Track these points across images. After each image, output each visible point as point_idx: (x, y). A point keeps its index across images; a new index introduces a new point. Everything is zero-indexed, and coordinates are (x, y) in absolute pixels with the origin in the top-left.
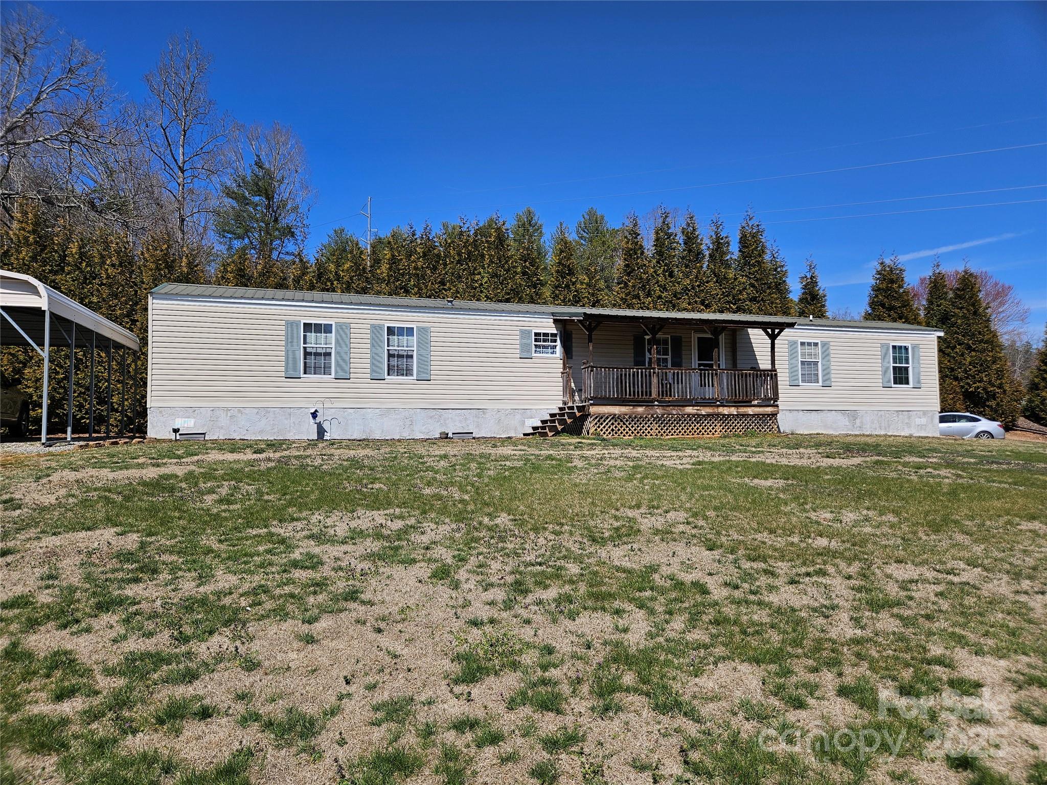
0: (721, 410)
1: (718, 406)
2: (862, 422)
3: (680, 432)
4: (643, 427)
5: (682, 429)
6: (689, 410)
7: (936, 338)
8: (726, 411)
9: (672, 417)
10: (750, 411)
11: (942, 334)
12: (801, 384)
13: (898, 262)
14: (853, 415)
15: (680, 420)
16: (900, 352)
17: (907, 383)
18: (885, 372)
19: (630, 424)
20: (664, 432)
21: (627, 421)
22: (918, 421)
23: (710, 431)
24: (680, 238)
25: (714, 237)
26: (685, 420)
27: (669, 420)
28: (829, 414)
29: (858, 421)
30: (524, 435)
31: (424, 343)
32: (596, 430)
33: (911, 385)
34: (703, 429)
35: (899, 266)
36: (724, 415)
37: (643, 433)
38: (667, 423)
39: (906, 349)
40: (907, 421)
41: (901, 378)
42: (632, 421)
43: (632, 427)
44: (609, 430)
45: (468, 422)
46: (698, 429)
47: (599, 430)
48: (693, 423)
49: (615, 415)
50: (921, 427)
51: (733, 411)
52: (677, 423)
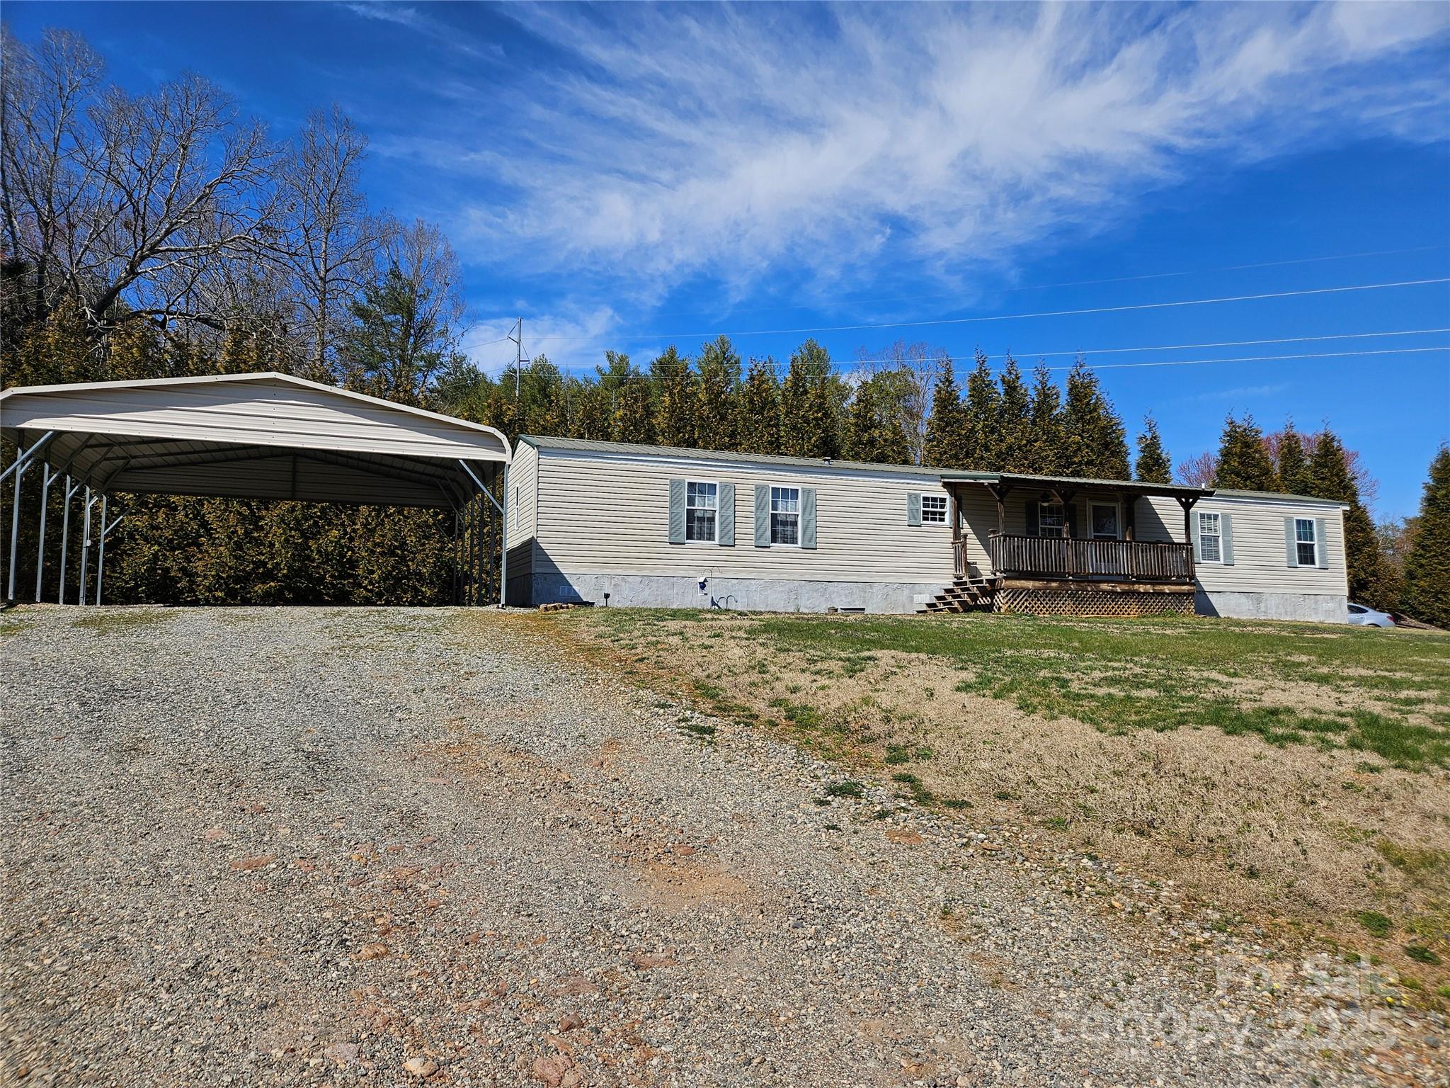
0: (1136, 587)
1: (1134, 583)
2: (1266, 606)
3: (1095, 611)
4: (1058, 604)
5: (1097, 607)
6: (1104, 586)
7: (1341, 512)
8: (1142, 588)
9: (1087, 594)
10: (1167, 589)
11: (1348, 508)
12: (1202, 561)
13: (1253, 422)
14: (1256, 597)
15: (1095, 597)
16: (1305, 527)
17: (1313, 563)
18: (1289, 551)
19: (1044, 600)
20: (1079, 611)
21: (1041, 597)
22: (1325, 606)
23: (1126, 611)
24: (1000, 388)
25: (1040, 387)
26: (1100, 598)
27: (1084, 597)
28: (1232, 596)
29: (1262, 605)
30: (919, 612)
31: (810, 507)
32: (1010, 606)
33: (1317, 565)
34: (1118, 608)
35: (1255, 427)
36: (1139, 593)
37: (1058, 610)
38: (1082, 601)
39: (1310, 523)
40: (1313, 606)
41: (1306, 558)
42: (1046, 597)
43: (1047, 604)
44: (1023, 607)
45: (855, 597)
46: (1113, 608)
47: (1012, 606)
48: (1108, 601)
49: (1029, 590)
50: (1329, 612)
51: (1149, 588)
52: (1092, 601)
